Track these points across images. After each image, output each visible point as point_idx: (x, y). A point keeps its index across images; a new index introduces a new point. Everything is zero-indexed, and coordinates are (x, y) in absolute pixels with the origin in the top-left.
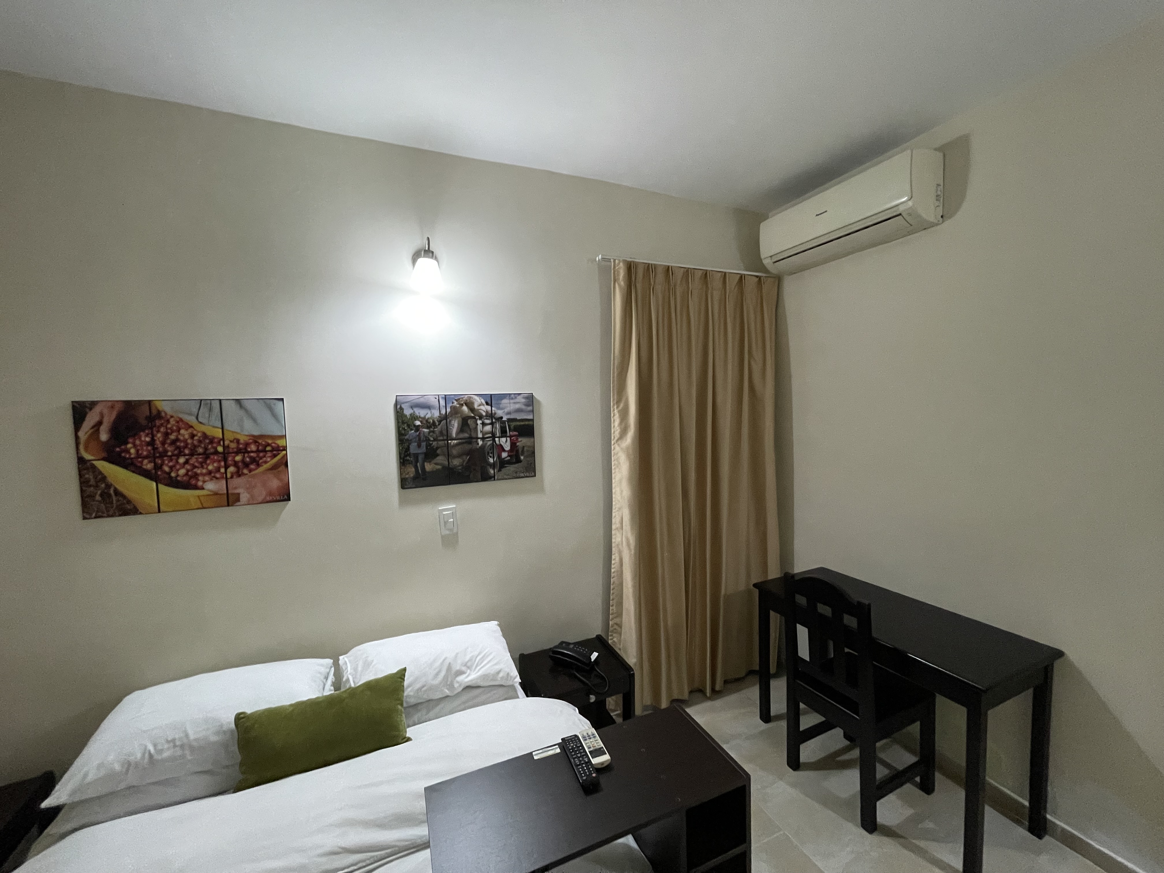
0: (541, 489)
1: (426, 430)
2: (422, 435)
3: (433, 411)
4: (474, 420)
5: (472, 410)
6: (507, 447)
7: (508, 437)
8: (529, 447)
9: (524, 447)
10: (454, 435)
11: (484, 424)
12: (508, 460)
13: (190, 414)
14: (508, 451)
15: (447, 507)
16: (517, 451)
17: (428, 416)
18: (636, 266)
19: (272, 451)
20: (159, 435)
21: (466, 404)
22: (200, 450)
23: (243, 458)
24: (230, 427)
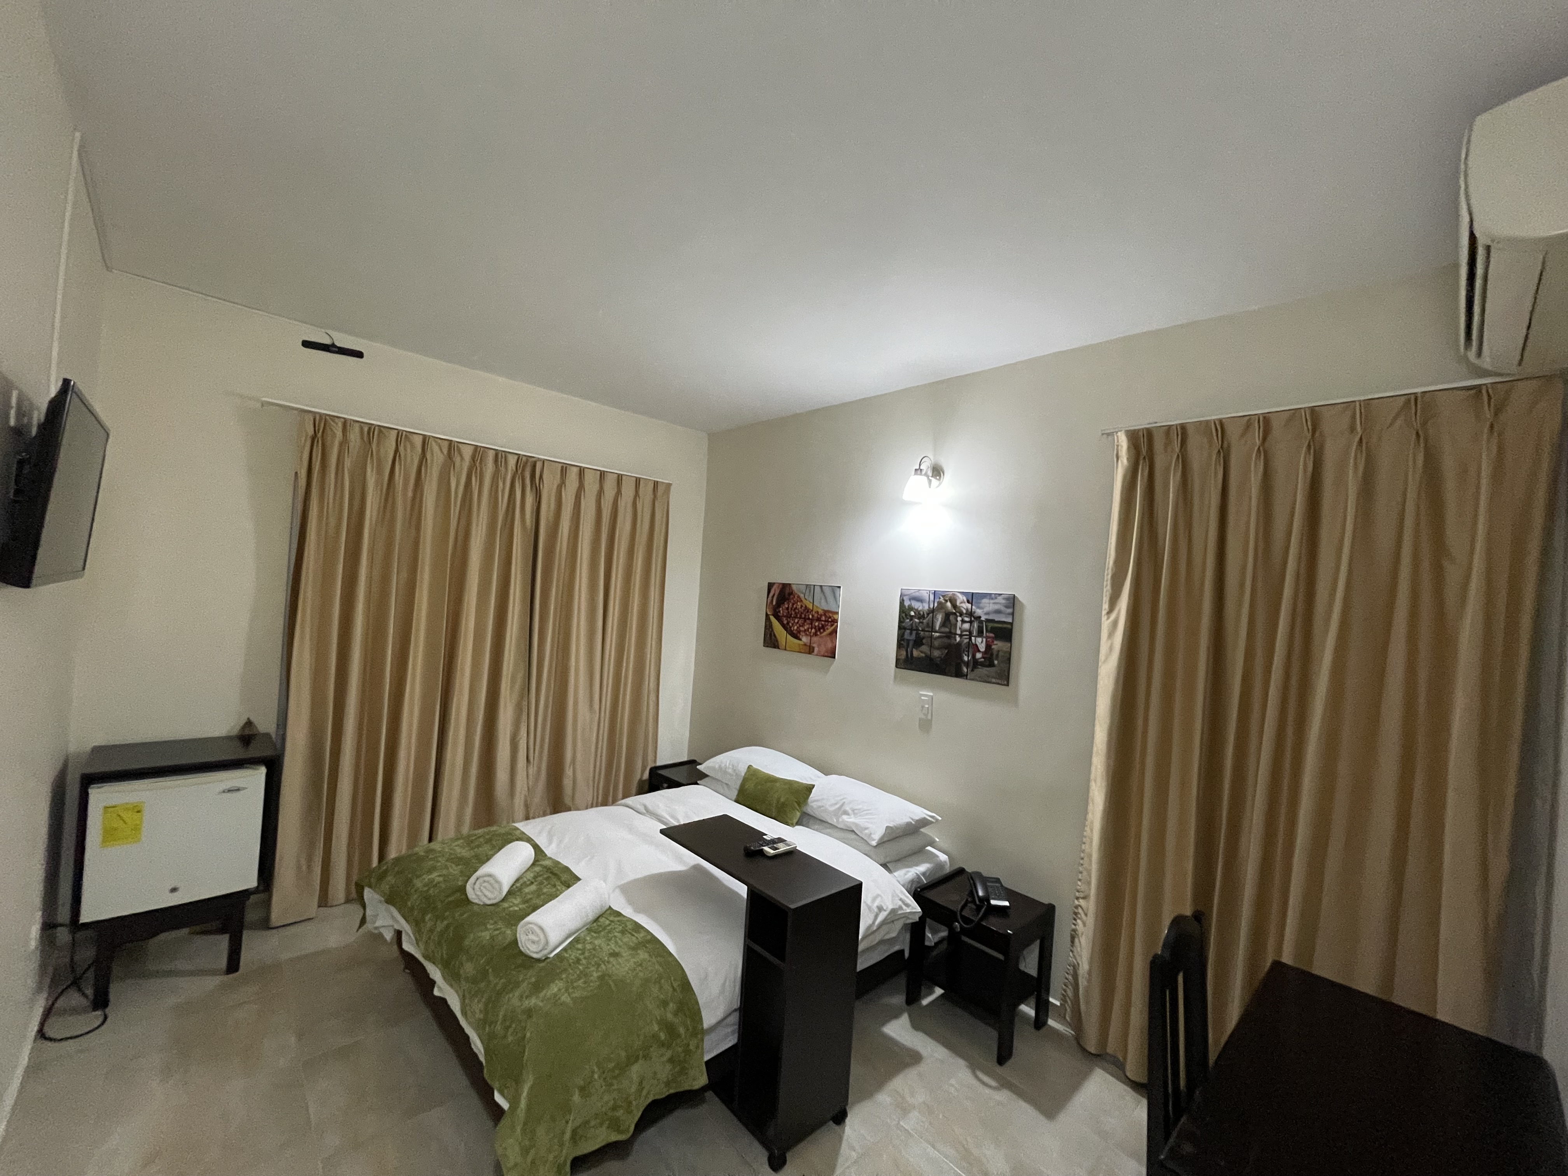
0: (1014, 701)
1: (916, 620)
2: (914, 624)
3: (924, 604)
5: (954, 606)
6: (982, 647)
7: (984, 637)
8: (1006, 652)
9: (999, 651)
10: (937, 628)
11: (963, 621)
12: (981, 662)
13: (803, 593)
14: (982, 652)
15: (926, 693)
16: (992, 655)
17: (920, 608)
18: (1149, 434)
19: (831, 622)
20: (791, 605)
21: (951, 602)
22: (803, 616)
23: (819, 624)
24: (816, 603)
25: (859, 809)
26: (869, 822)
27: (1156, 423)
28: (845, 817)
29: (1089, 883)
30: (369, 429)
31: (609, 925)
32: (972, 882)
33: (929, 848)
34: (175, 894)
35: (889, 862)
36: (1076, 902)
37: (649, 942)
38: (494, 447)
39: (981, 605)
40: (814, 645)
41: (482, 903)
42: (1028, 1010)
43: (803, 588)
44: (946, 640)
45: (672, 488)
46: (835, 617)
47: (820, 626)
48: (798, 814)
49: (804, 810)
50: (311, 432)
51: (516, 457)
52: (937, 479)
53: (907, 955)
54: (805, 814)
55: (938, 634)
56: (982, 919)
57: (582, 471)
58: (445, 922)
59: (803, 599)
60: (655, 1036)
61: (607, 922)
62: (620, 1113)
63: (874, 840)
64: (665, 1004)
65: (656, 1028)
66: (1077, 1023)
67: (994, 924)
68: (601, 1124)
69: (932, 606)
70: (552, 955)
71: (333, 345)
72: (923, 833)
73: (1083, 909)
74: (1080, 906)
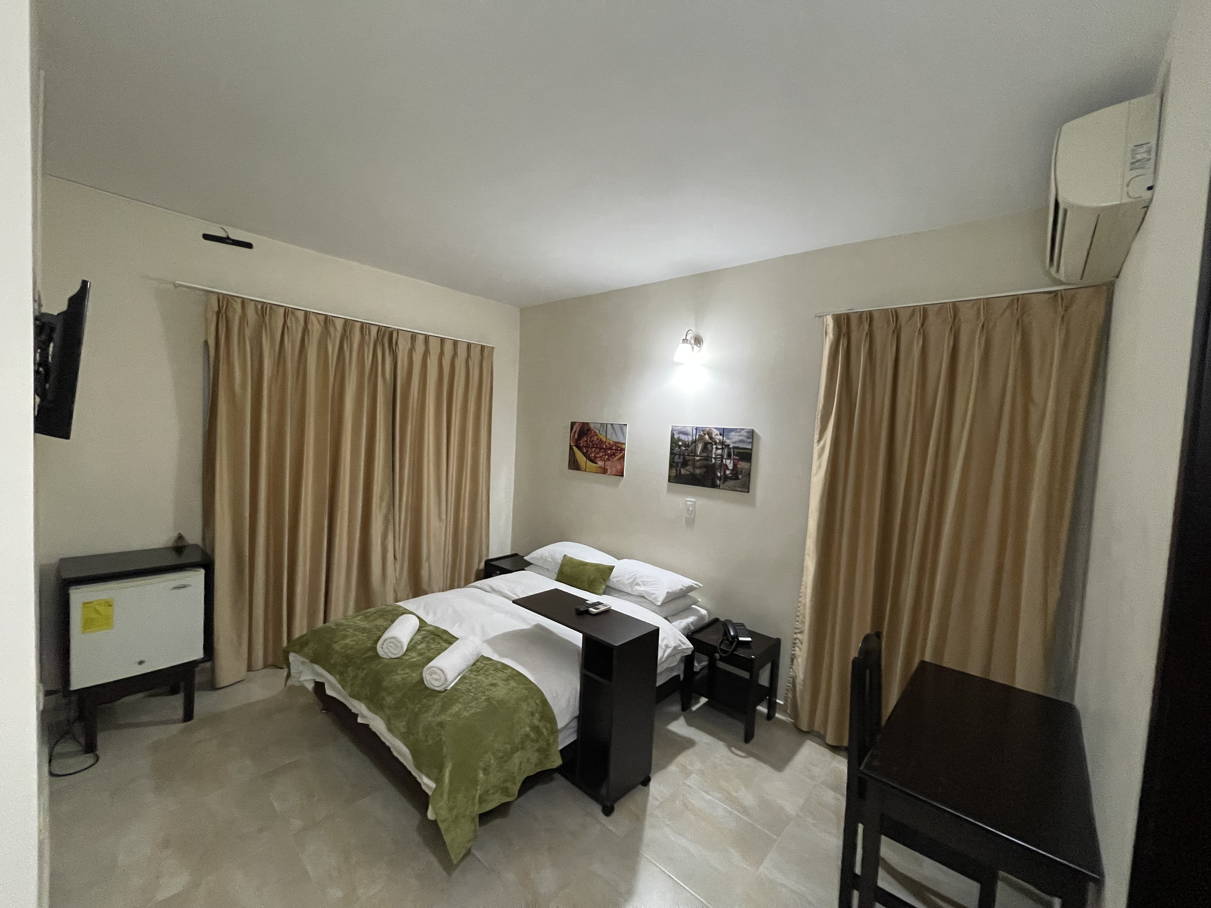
0: (752, 503)
1: (684, 448)
2: (682, 451)
3: (689, 437)
4: (711, 445)
5: (711, 438)
6: (731, 467)
7: (732, 459)
8: (746, 469)
9: (742, 469)
10: (698, 454)
11: (717, 448)
12: (730, 476)
13: (598, 429)
14: (731, 470)
15: (691, 500)
16: (737, 471)
17: (686, 440)
18: (848, 316)
19: (620, 450)
20: (589, 438)
21: (708, 434)
22: (599, 446)
23: (611, 452)
24: (608, 437)
25: (647, 581)
26: (655, 590)
27: (853, 309)
28: (637, 587)
29: (803, 623)
30: (262, 307)
32: (726, 626)
33: (693, 606)
34: (144, 665)
35: (670, 616)
36: (795, 636)
37: (515, 676)
38: (360, 320)
40: (607, 467)
41: (389, 658)
42: (762, 709)
43: (599, 425)
44: (705, 462)
45: (495, 351)
46: (623, 446)
48: (604, 587)
49: (607, 584)
50: (216, 309)
51: (377, 328)
52: (697, 346)
53: (682, 678)
54: (608, 587)
55: (698, 458)
56: (735, 650)
57: (427, 338)
58: (365, 672)
59: (598, 434)
60: (527, 736)
61: (482, 665)
62: (509, 784)
63: (659, 601)
64: (532, 714)
65: (528, 729)
66: (795, 714)
67: (741, 653)
68: (497, 792)
69: (694, 438)
70: (449, 688)
71: (228, 238)
72: (690, 596)
73: (799, 640)
74: (798, 638)
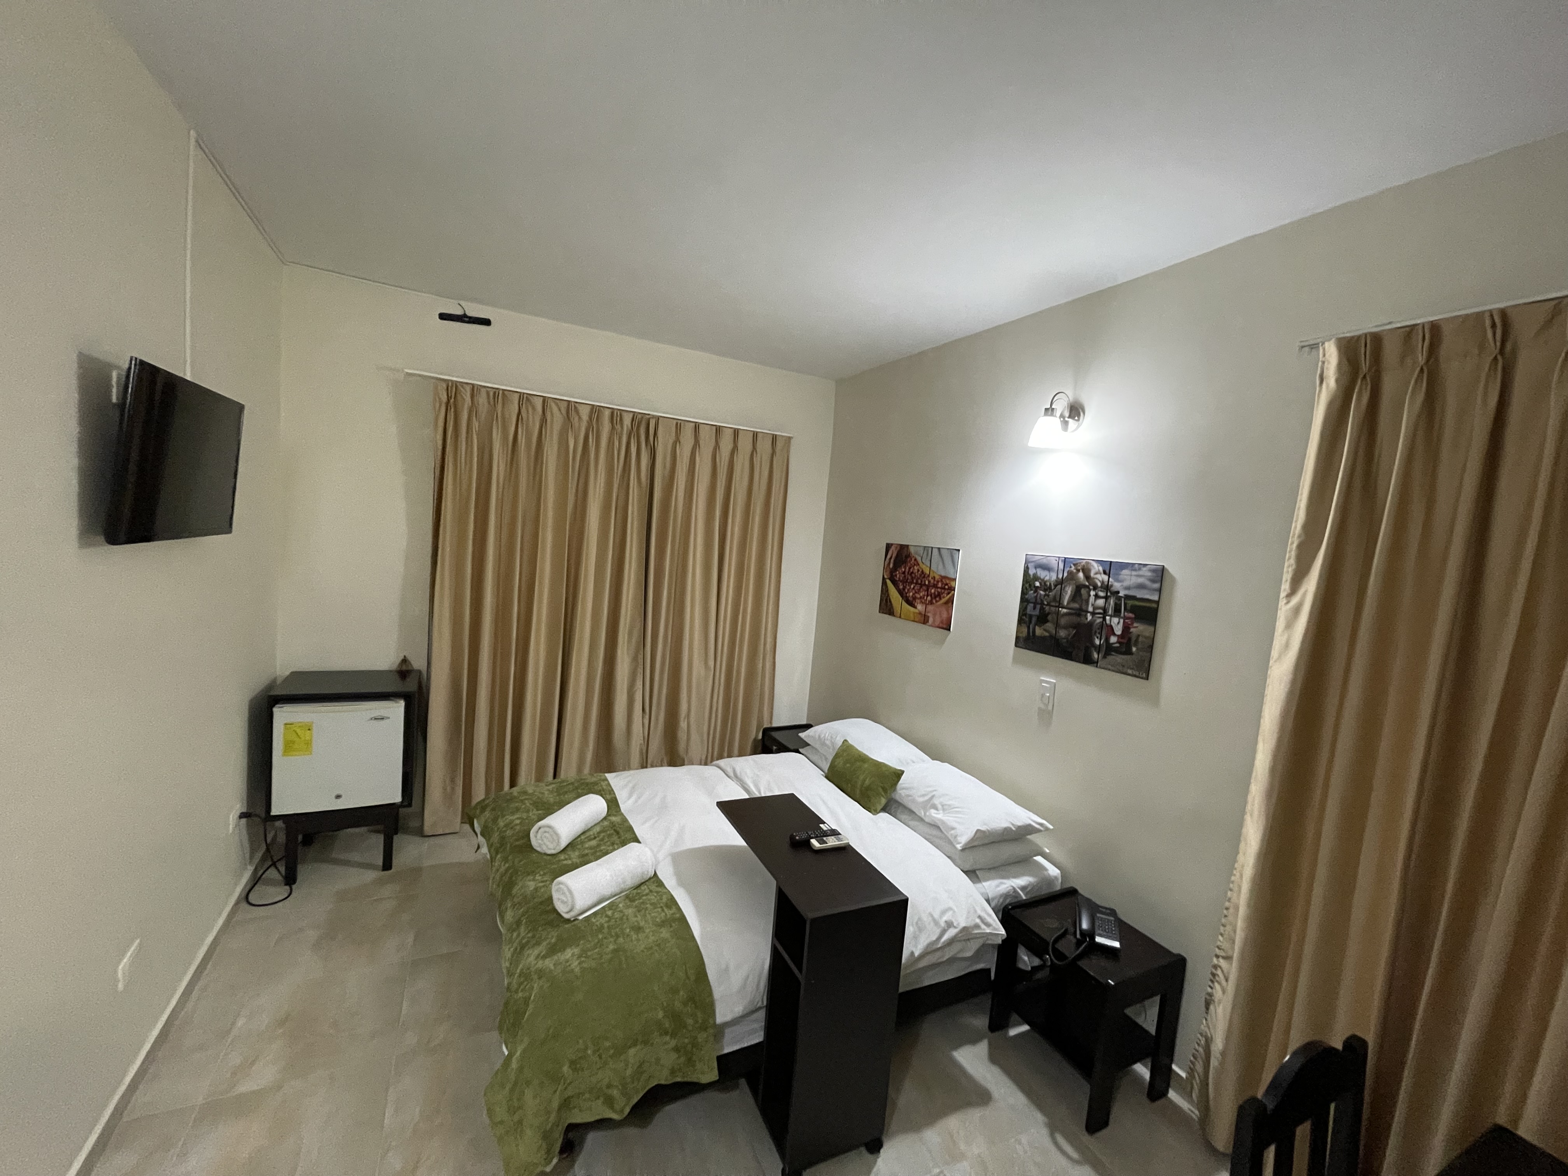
0: (1154, 700)
1: (1042, 592)
2: (1039, 596)
3: (1052, 574)
4: (1087, 590)
5: (1088, 577)
6: (1118, 630)
7: (1122, 618)
8: (1146, 637)
9: (1139, 636)
10: (1065, 603)
11: (1097, 597)
12: (1117, 647)
13: (920, 556)
14: (1118, 636)
15: (1049, 679)
16: (1130, 639)
17: (1047, 578)
19: (948, 589)
20: (907, 568)
21: (1083, 570)
22: (919, 581)
23: (935, 591)
24: (933, 568)
25: (949, 805)
26: (958, 823)
27: (1390, 323)
28: (933, 811)
29: (1233, 942)
30: (495, 393)
31: (647, 895)
32: (1079, 908)
33: (1037, 858)
34: (339, 801)
35: (978, 870)
36: (1216, 961)
38: (610, 406)
39: (1121, 577)
40: (929, 614)
41: (543, 852)
42: (1143, 1070)
43: (921, 551)
44: (1075, 619)
45: (793, 442)
46: (953, 584)
47: (936, 593)
48: (883, 801)
49: (891, 797)
50: (444, 398)
51: (630, 415)
52: (1074, 421)
53: (993, 976)
54: (891, 802)
55: (1065, 610)
56: (1080, 957)
57: (697, 427)
59: (920, 563)
60: (658, 1023)
61: (646, 890)
62: (615, 1092)
63: (960, 842)
64: (674, 991)
65: (661, 1014)
66: (1205, 1107)
67: (1092, 966)
68: (595, 1100)
69: (1060, 576)
70: (581, 918)
71: (465, 316)
72: (1030, 841)
73: (1222, 971)
74: (1220, 967)
